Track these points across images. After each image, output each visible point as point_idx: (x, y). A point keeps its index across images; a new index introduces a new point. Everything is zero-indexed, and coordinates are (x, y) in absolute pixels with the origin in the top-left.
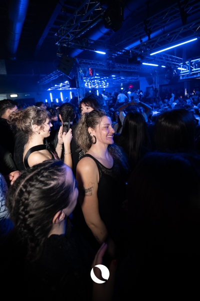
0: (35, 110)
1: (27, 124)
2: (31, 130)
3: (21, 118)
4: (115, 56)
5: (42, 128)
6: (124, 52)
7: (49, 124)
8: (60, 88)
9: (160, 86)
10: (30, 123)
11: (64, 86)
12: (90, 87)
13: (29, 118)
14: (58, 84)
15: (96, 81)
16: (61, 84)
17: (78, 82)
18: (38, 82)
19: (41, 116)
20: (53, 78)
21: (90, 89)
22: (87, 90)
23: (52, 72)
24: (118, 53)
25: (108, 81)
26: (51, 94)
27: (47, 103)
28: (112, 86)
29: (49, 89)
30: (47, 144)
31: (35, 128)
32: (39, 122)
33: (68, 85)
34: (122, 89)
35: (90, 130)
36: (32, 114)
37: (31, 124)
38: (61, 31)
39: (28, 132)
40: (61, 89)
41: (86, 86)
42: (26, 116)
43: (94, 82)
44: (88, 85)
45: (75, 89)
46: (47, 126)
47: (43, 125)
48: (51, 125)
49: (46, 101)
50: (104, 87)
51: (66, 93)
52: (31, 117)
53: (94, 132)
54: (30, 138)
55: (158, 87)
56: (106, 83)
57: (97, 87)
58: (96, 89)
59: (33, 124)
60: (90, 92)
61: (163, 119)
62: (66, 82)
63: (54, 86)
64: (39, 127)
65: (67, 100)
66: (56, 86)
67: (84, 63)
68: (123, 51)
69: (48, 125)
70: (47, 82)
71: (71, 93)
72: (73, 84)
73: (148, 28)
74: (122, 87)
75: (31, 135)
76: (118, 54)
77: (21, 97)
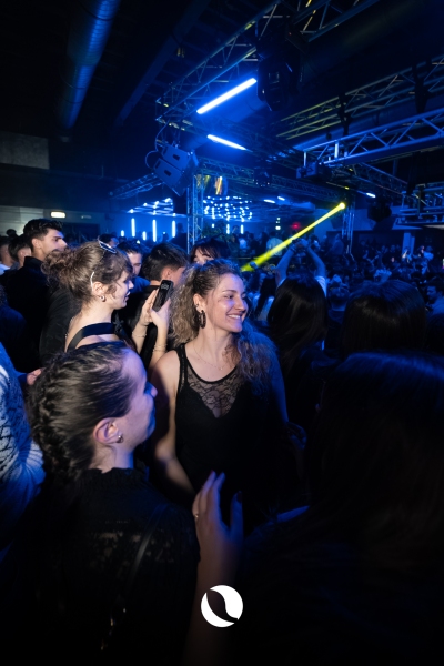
0: (100, 251)
1: (81, 279)
2: (89, 292)
3: (71, 264)
4: (272, 159)
5: (111, 290)
6: (292, 154)
7: (126, 282)
8: (152, 210)
9: (354, 232)
10: (88, 277)
11: (161, 208)
12: (214, 217)
13: (88, 267)
14: (151, 202)
15: (227, 205)
16: (157, 203)
17: (191, 205)
18: (111, 194)
19: (113, 266)
20: (142, 189)
21: (213, 221)
22: (208, 221)
23: (141, 176)
24: (280, 154)
25: (251, 209)
26: (133, 220)
27: (124, 238)
28: (258, 221)
29: (132, 211)
30: (117, 323)
31: (97, 288)
32: (107, 278)
33: (170, 206)
34: (278, 228)
35: (197, 298)
36: (95, 258)
37: (89, 281)
38: (170, 94)
39: (82, 295)
40: (154, 213)
41: (206, 213)
42: (81, 260)
43: (224, 207)
44: (210, 211)
45: (183, 216)
46: (122, 288)
47: (113, 284)
48: (131, 286)
49: (123, 234)
50: (243, 220)
51: (164, 222)
52: (91, 265)
53: (204, 304)
54: (85, 306)
55: (350, 235)
56: (247, 212)
57: (228, 219)
58: (227, 222)
59: (94, 281)
60: (213, 226)
61: (365, 303)
62: (168, 200)
63: (141, 205)
64: (106, 288)
65: (166, 236)
66: (145, 205)
67: (208, 166)
68: (291, 151)
69: (124, 286)
70: (128, 194)
71: (174, 223)
72: (180, 206)
73: (346, 112)
74: (278, 225)
75: (88, 301)
76: (279, 157)
77: (73, 220)
